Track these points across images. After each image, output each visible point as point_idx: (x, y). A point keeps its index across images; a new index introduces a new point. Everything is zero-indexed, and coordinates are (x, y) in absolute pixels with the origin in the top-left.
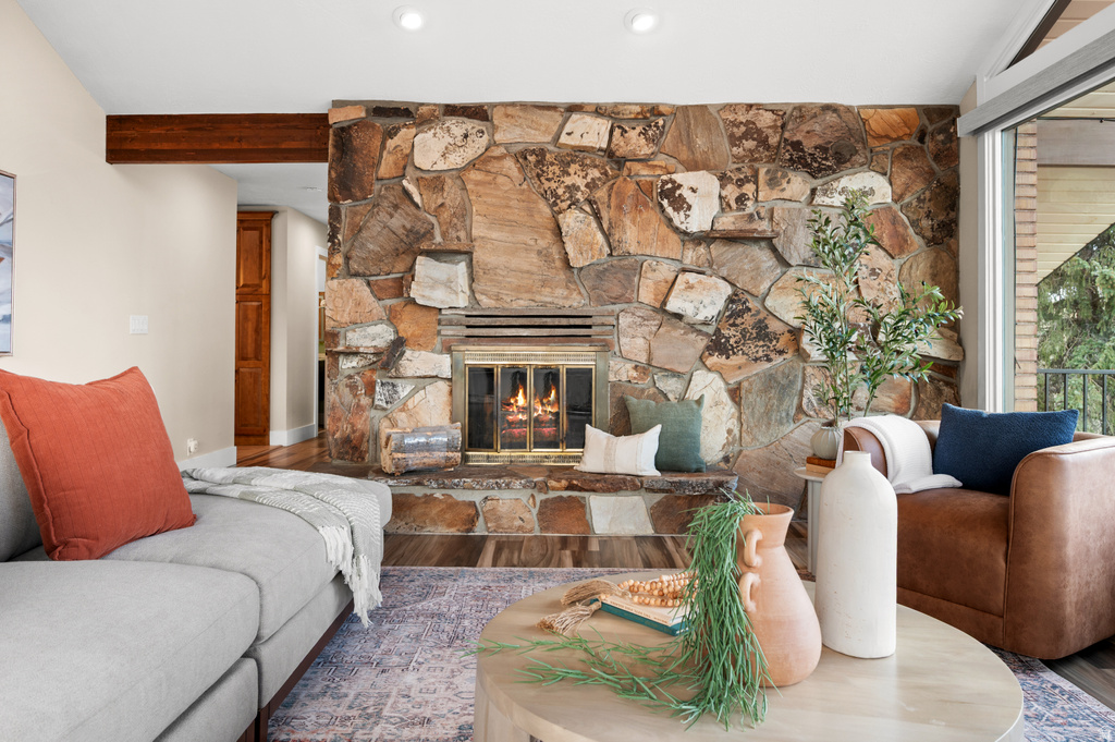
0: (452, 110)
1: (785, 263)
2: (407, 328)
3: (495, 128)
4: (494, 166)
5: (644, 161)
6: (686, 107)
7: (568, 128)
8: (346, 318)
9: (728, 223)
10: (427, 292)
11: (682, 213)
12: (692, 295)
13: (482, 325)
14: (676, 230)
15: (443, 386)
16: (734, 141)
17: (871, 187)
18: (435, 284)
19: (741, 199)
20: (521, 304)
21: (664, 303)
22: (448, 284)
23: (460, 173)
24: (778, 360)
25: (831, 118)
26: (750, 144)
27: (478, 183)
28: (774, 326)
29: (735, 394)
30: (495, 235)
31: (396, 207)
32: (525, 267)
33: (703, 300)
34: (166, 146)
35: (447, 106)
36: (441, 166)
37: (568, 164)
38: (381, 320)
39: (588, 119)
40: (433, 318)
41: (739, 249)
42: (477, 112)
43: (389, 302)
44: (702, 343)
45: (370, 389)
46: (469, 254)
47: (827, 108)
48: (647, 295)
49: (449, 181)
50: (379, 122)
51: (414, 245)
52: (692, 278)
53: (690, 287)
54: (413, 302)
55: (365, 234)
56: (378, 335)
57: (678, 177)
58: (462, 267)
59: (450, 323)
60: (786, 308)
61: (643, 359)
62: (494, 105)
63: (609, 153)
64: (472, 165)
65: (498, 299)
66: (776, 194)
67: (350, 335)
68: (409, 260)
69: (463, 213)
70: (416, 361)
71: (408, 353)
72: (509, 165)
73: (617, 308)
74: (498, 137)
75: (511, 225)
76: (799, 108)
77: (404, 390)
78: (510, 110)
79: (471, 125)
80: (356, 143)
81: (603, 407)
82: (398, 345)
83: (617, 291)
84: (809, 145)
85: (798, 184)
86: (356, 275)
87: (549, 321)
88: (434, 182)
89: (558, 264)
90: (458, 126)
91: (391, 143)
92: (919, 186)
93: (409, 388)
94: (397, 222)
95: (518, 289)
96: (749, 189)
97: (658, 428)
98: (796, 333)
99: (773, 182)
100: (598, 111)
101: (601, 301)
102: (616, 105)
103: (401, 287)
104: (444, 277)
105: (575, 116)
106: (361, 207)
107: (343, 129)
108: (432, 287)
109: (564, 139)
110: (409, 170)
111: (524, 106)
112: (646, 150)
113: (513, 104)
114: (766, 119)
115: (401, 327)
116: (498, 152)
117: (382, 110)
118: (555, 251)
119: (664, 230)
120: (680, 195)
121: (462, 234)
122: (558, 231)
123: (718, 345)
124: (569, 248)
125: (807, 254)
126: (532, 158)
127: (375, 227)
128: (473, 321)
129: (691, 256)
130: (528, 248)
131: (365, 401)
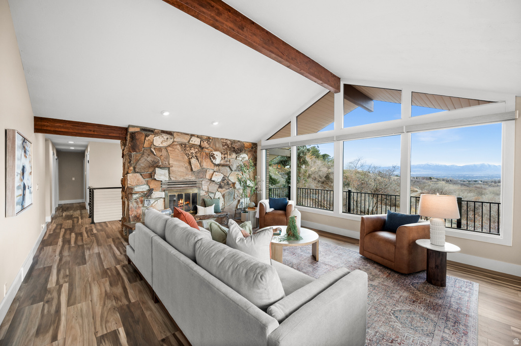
0: (163, 132)
1: (232, 170)
2: (152, 186)
3: (174, 138)
4: (175, 147)
5: (207, 148)
6: (215, 138)
7: (191, 140)
8: (135, 184)
9: (222, 162)
10: (159, 177)
11: (214, 160)
12: (217, 177)
13: (171, 184)
14: (213, 163)
15: (162, 200)
16: (223, 146)
17: (245, 157)
18: (161, 175)
19: (225, 158)
20: (181, 179)
21: (211, 178)
22: (165, 175)
23: (166, 148)
24: (231, 189)
25: (239, 143)
26: (226, 147)
27: (171, 151)
28: (230, 182)
29: (223, 196)
30: (175, 163)
31: (149, 155)
32: (182, 171)
33: (218, 178)
35: (162, 131)
36: (161, 145)
37: (191, 148)
38: (145, 184)
39: (196, 138)
40: (160, 183)
41: (224, 167)
42: (170, 133)
43: (147, 179)
44: (218, 186)
45: (142, 202)
46: (169, 168)
47: (239, 141)
48: (208, 177)
49: (163, 149)
50: (144, 133)
51: (155, 165)
52: (216, 173)
53: (216, 175)
54: (155, 179)
55: (140, 162)
56: (145, 188)
57: (214, 153)
58: (167, 171)
59: (164, 184)
60: (233, 179)
61: (207, 190)
62: (174, 132)
63: (200, 146)
64: (169, 146)
65: (176, 178)
66: (231, 157)
67: (135, 188)
68: (153, 169)
69: (168, 157)
70: (156, 194)
71: (154, 192)
72: (178, 147)
73: (202, 180)
74: (175, 140)
75: (179, 161)
76: (234, 141)
77: (152, 201)
78: (178, 134)
79: (168, 136)
80: (137, 137)
81: (199, 201)
82: (150, 191)
83: (202, 176)
84: (236, 148)
85: (234, 155)
86: (138, 172)
87: (188, 183)
88: (160, 149)
89: (190, 170)
90: (165, 136)
91: (147, 138)
92: (252, 157)
93: (154, 201)
94: (149, 159)
95: (181, 176)
96: (226, 155)
97: (214, 205)
98: (234, 184)
99: (230, 155)
100: (198, 137)
101: (198, 178)
102: (201, 136)
103: (151, 176)
104: (164, 173)
105: (193, 137)
106: (139, 155)
107: (133, 133)
108: (160, 176)
109: (190, 142)
110: (152, 146)
111: (181, 133)
112: (207, 146)
113: (179, 132)
114: (229, 142)
115: (151, 186)
116: (176, 143)
117: (144, 130)
118: (189, 167)
119: (211, 163)
120: (214, 156)
121: (167, 163)
122: (190, 163)
123: (220, 187)
124: (193, 167)
125: (235, 169)
126: (183, 146)
127: (143, 160)
128: (170, 184)
129: (216, 168)
130: (183, 166)
131: (141, 205)
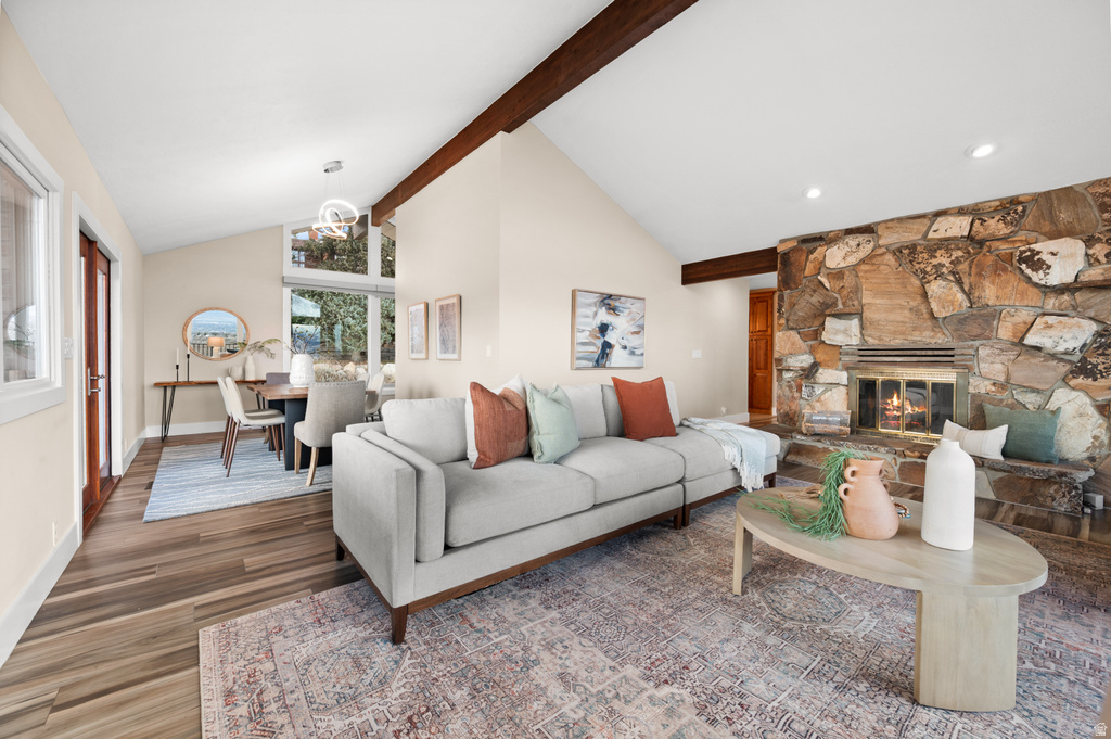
0: (850, 232)
2: (821, 357)
3: (879, 237)
4: (878, 260)
5: (1004, 239)
6: (1040, 194)
7: (934, 227)
8: (787, 351)
9: (1096, 274)
10: (832, 337)
11: (1041, 273)
12: (1052, 332)
13: (868, 354)
14: (1036, 285)
15: (843, 390)
16: (1105, 208)
18: (837, 332)
20: (897, 342)
21: (1023, 338)
22: (846, 332)
23: (854, 268)
27: (866, 272)
29: (1104, 408)
30: (878, 301)
31: (814, 291)
32: (900, 319)
33: (1063, 336)
34: (705, 275)
35: (847, 229)
36: (842, 265)
37: (936, 251)
38: (806, 353)
39: (951, 219)
40: (836, 351)
41: (1110, 294)
42: (868, 230)
43: (810, 343)
44: (1065, 368)
45: (799, 389)
46: (860, 314)
48: (1005, 331)
49: (847, 273)
50: (804, 247)
51: (826, 310)
52: (1052, 319)
53: (1049, 326)
54: (824, 342)
55: (797, 307)
56: (805, 360)
57: (1036, 247)
58: (855, 322)
59: (847, 354)
61: (1002, 378)
62: (879, 223)
63: (970, 237)
64: (863, 261)
65: (880, 339)
67: (789, 360)
68: (821, 319)
69: (857, 290)
70: (824, 375)
71: (821, 370)
72: (889, 258)
73: (977, 343)
74: (881, 242)
75: (890, 294)
77: (818, 390)
78: (890, 224)
79: (861, 238)
80: (792, 260)
81: (962, 407)
82: (815, 366)
83: (977, 331)
86: (792, 329)
87: (918, 352)
88: (838, 274)
89: (926, 316)
90: (852, 241)
91: (812, 257)
93: (821, 390)
94: (815, 299)
95: (895, 333)
97: (1005, 427)
100: (961, 211)
101: (961, 338)
102: (976, 204)
103: (816, 335)
104: (843, 328)
105: (940, 219)
106: (795, 292)
107: (785, 254)
108: (835, 334)
109: (931, 235)
110: (823, 270)
111: (900, 220)
112: (1003, 230)
113: (892, 220)
115: (817, 356)
116: (880, 251)
117: (806, 240)
118: (923, 308)
119: (1023, 285)
120: (1039, 259)
121: (856, 303)
122: (925, 295)
123: (1084, 370)
124: (934, 306)
126: (906, 251)
127: (802, 303)
128: (862, 353)
129: (1053, 303)
130: (902, 308)
131: (796, 395)
